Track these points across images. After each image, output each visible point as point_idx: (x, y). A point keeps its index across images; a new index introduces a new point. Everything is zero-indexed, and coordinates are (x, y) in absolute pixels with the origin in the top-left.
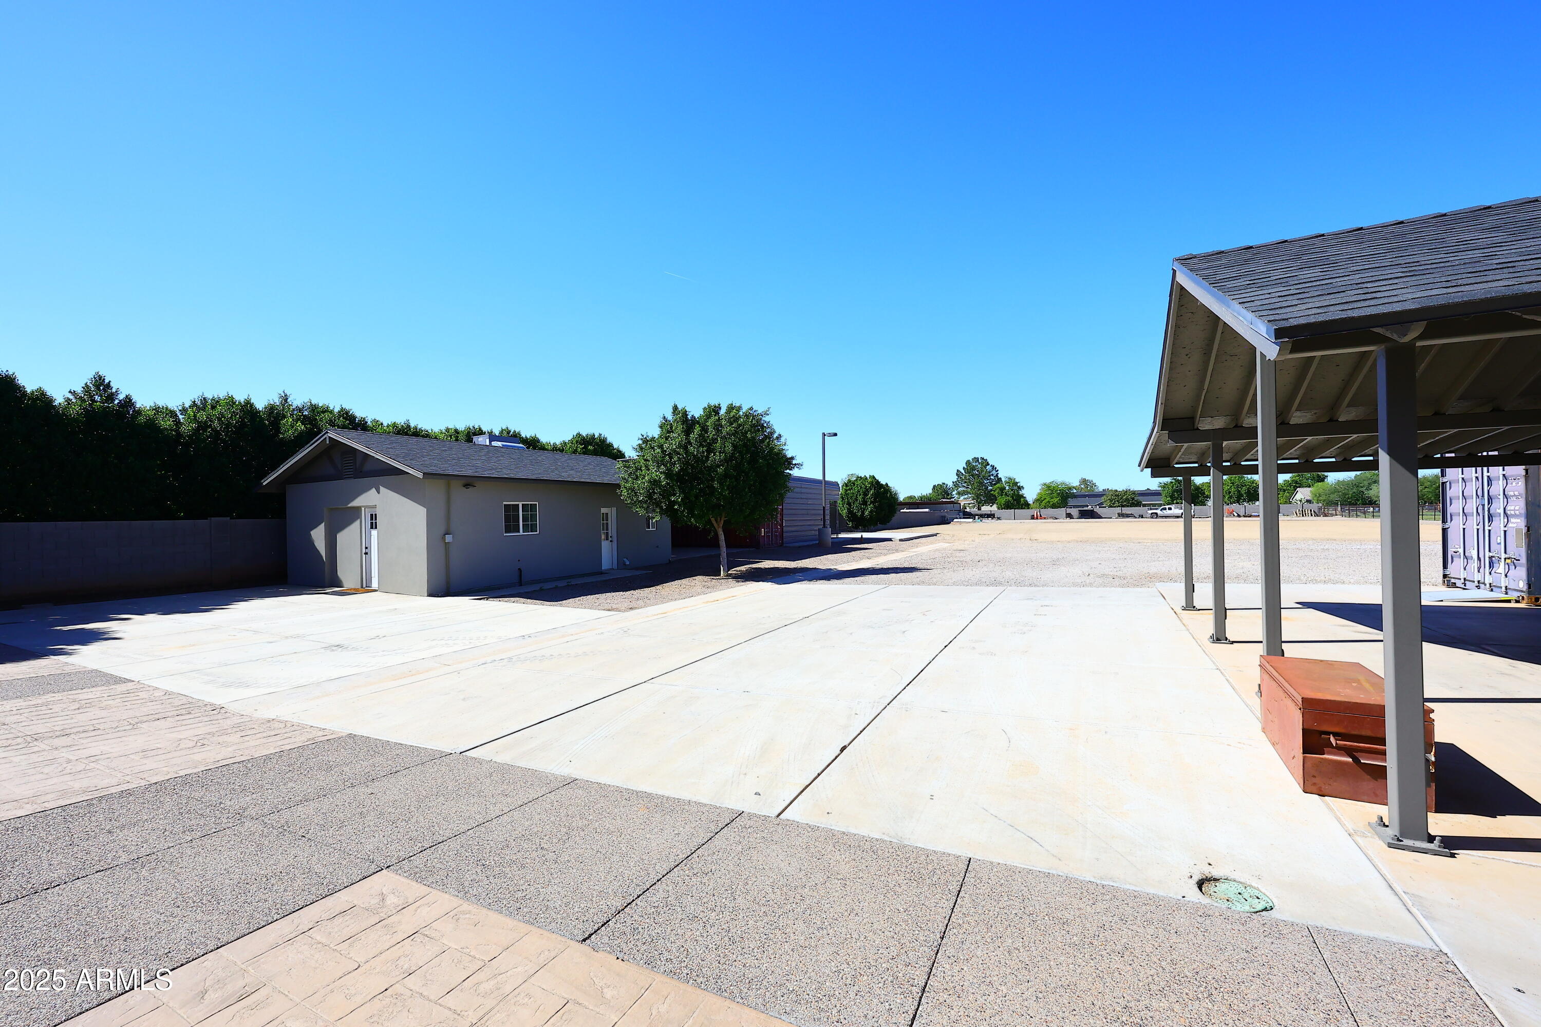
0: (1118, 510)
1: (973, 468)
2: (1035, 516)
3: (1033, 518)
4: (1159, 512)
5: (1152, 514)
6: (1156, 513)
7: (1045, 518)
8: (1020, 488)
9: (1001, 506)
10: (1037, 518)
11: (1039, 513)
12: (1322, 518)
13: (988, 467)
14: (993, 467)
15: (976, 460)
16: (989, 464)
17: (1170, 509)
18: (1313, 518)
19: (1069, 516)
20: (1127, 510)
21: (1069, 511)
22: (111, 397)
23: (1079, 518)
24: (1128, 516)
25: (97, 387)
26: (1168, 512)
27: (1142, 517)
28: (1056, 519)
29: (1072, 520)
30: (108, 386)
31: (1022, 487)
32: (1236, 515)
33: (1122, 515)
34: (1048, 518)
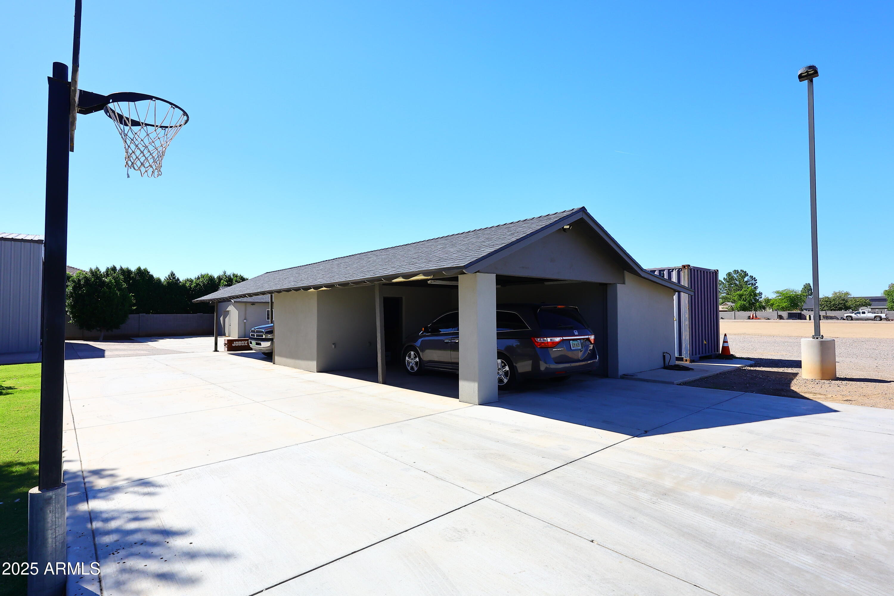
2: (751, 317)
3: (749, 318)
7: (759, 319)
10: (753, 318)
11: (754, 315)
13: (748, 277)
14: (751, 277)
15: (736, 272)
16: (748, 275)
19: (781, 317)
21: (780, 313)
22: (174, 278)
23: (786, 319)
24: (832, 318)
25: (171, 275)
28: (769, 319)
29: (783, 320)
30: (174, 275)
34: (761, 319)
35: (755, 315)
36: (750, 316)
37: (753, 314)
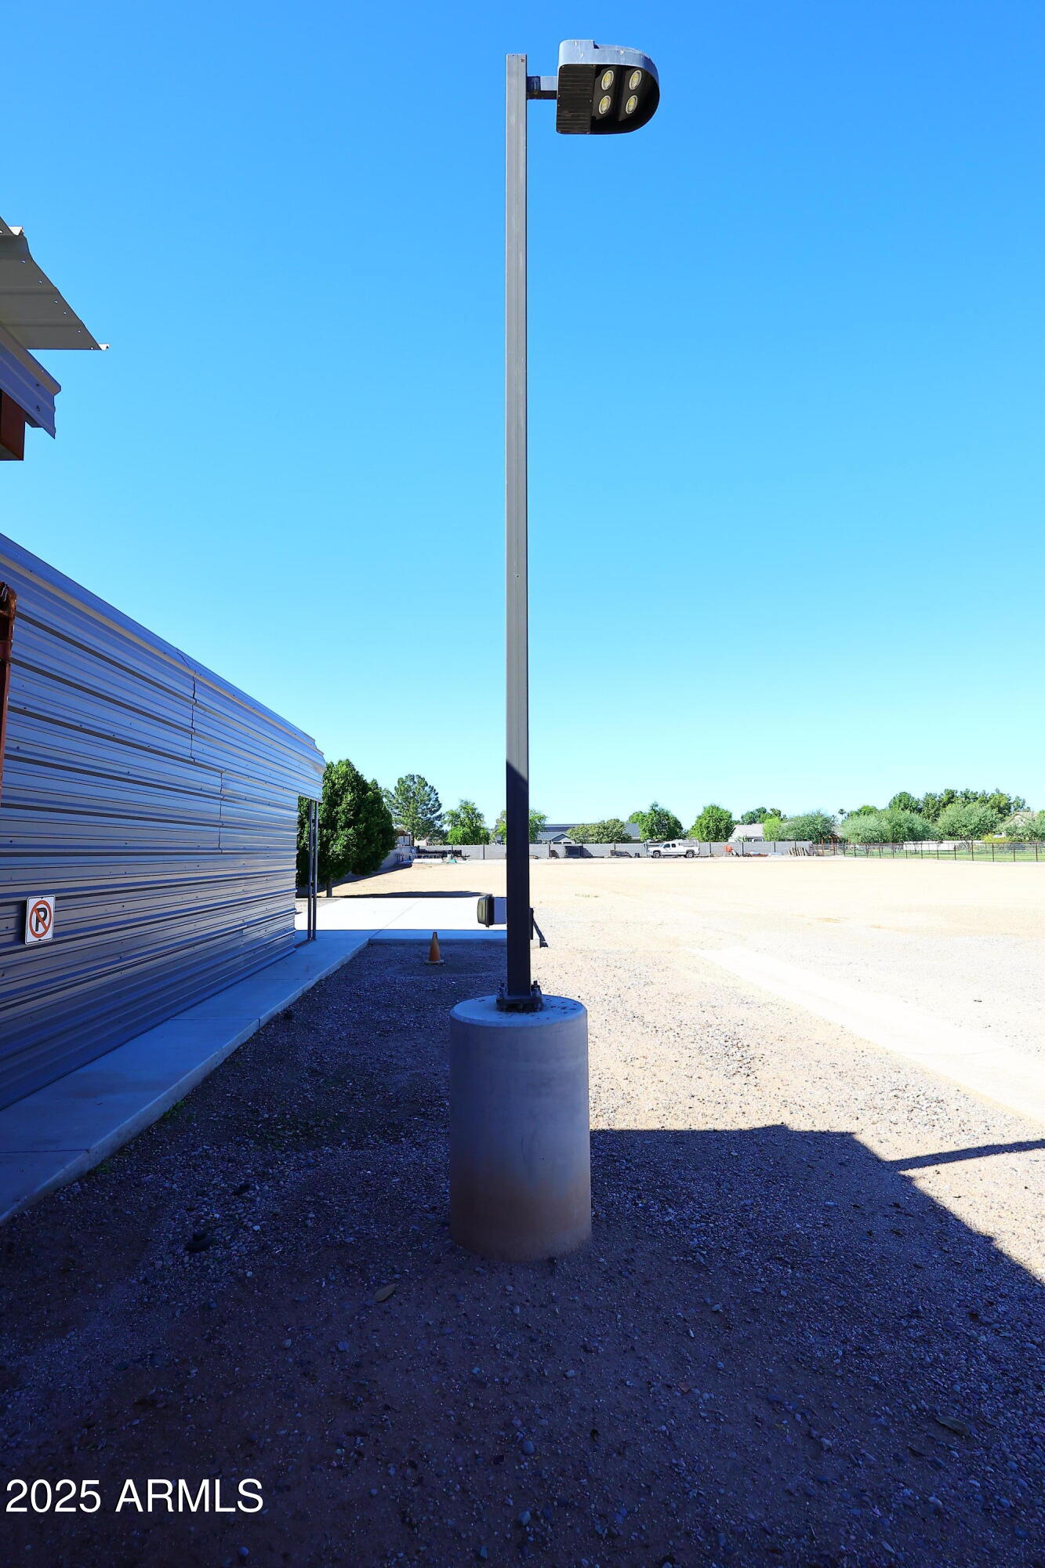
0: (611, 846)
1: (408, 789)
4: (661, 849)
5: (654, 852)
6: (659, 851)
8: (479, 816)
9: (456, 840)
12: (815, 858)
14: (432, 788)
16: (427, 785)
17: (674, 846)
18: (807, 858)
19: (553, 854)
20: (621, 847)
21: (549, 847)
23: (566, 857)
24: (622, 855)
26: (671, 850)
31: (482, 815)
32: (735, 854)
33: (616, 854)
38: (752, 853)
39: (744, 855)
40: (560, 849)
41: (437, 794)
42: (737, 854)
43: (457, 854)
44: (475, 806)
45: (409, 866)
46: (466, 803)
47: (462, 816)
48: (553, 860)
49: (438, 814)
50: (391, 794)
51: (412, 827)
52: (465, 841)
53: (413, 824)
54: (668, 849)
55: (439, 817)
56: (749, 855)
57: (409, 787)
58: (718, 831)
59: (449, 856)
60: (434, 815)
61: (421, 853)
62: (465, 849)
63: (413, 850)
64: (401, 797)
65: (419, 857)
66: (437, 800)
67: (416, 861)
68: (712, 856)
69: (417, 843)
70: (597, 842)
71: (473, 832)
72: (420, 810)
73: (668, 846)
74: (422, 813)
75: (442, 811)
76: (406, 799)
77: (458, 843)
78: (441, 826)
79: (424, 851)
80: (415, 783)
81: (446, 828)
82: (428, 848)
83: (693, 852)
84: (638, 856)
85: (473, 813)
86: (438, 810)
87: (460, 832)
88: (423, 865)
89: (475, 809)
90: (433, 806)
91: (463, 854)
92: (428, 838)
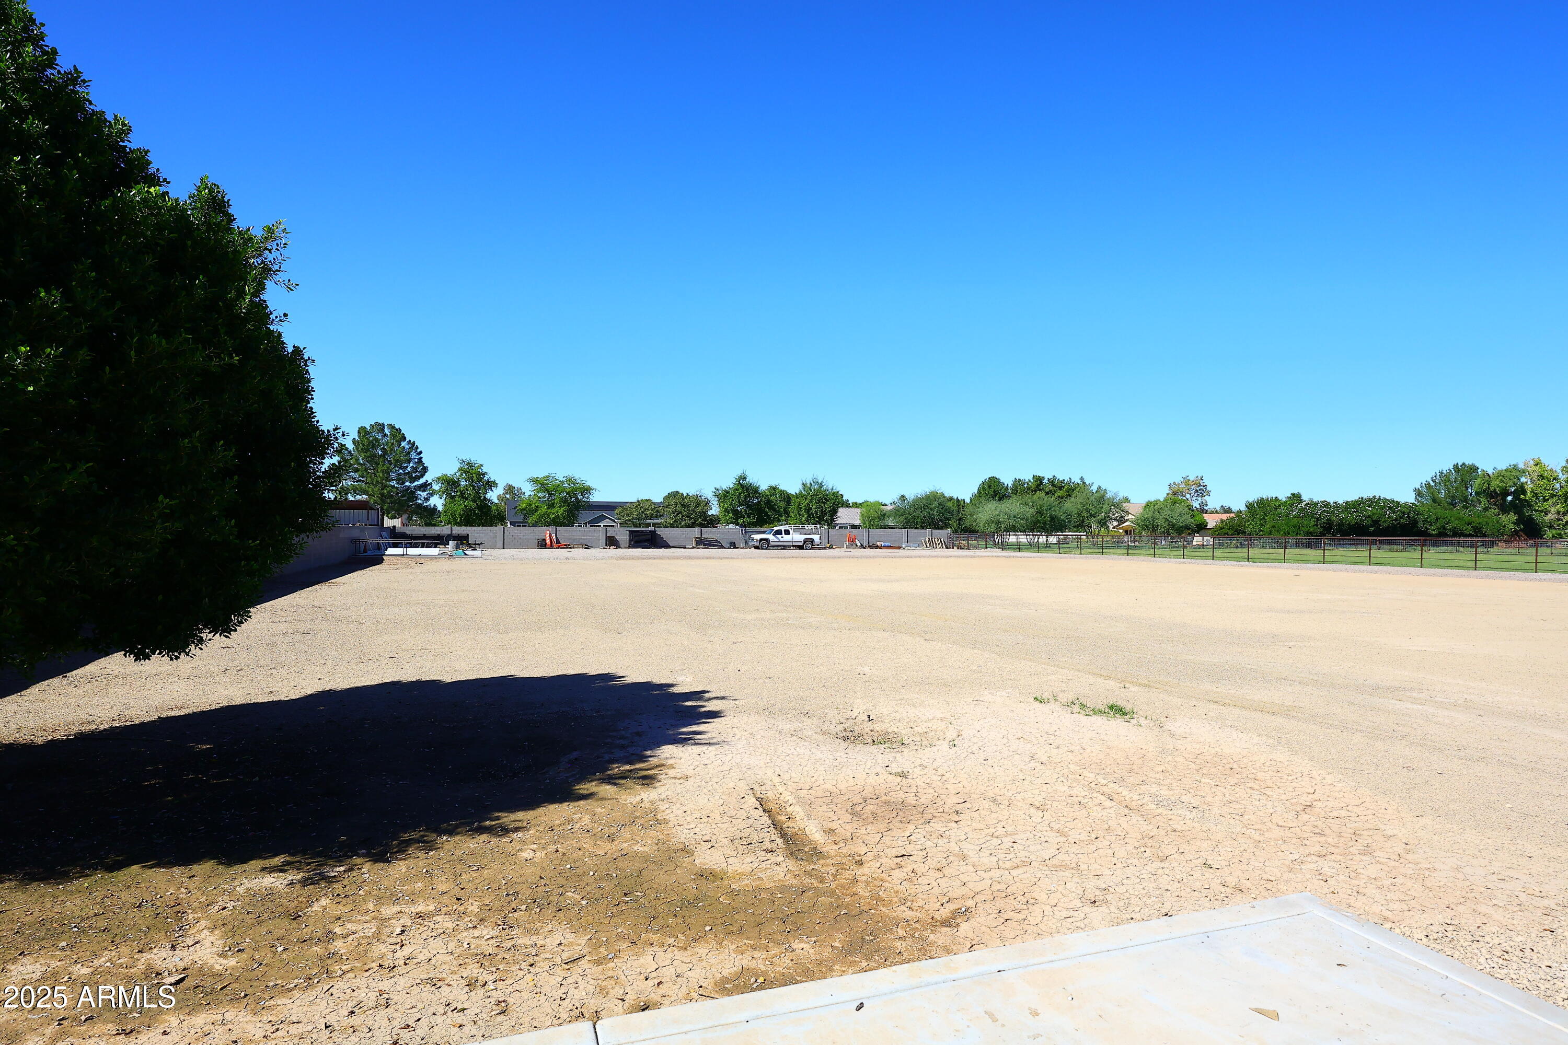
0: (696, 532)
1: (375, 444)
2: (548, 541)
3: (542, 545)
4: (771, 537)
5: (761, 540)
6: (767, 540)
7: (567, 546)
8: (490, 484)
9: (454, 518)
10: (551, 547)
13: (403, 444)
14: (412, 445)
15: (380, 427)
16: (405, 439)
17: (787, 532)
19: (612, 542)
20: (710, 533)
23: (629, 547)
24: (710, 544)
26: (784, 538)
27: (735, 547)
28: (591, 547)
29: (619, 550)
31: (494, 482)
32: (859, 544)
33: (702, 543)
34: (575, 546)
35: (554, 537)
36: (544, 540)
37: (550, 534)
38: (879, 544)
39: (871, 547)
40: (622, 535)
41: (421, 452)
42: (862, 545)
43: (462, 540)
44: (484, 469)
45: (378, 560)
46: (470, 465)
47: (463, 483)
48: (612, 551)
49: (422, 481)
50: (347, 449)
51: (381, 500)
52: (469, 519)
53: (383, 495)
54: (779, 536)
55: (424, 487)
56: (877, 547)
57: (376, 440)
58: (823, 514)
59: (452, 543)
60: (416, 483)
61: (399, 538)
62: (475, 532)
63: (384, 533)
64: (363, 455)
65: (395, 546)
66: (420, 461)
67: (390, 551)
68: (831, 547)
69: (388, 522)
70: (672, 526)
71: (479, 507)
72: (393, 475)
73: (779, 532)
74: (398, 480)
75: (428, 477)
76: (372, 459)
77: (457, 524)
78: (427, 499)
79: (404, 536)
80: (386, 435)
81: (437, 502)
82: (409, 530)
83: (812, 541)
84: (733, 545)
85: (480, 480)
86: (422, 476)
87: (460, 506)
88: (404, 560)
89: (484, 474)
90: (414, 469)
91: (471, 541)
92: (405, 516)
